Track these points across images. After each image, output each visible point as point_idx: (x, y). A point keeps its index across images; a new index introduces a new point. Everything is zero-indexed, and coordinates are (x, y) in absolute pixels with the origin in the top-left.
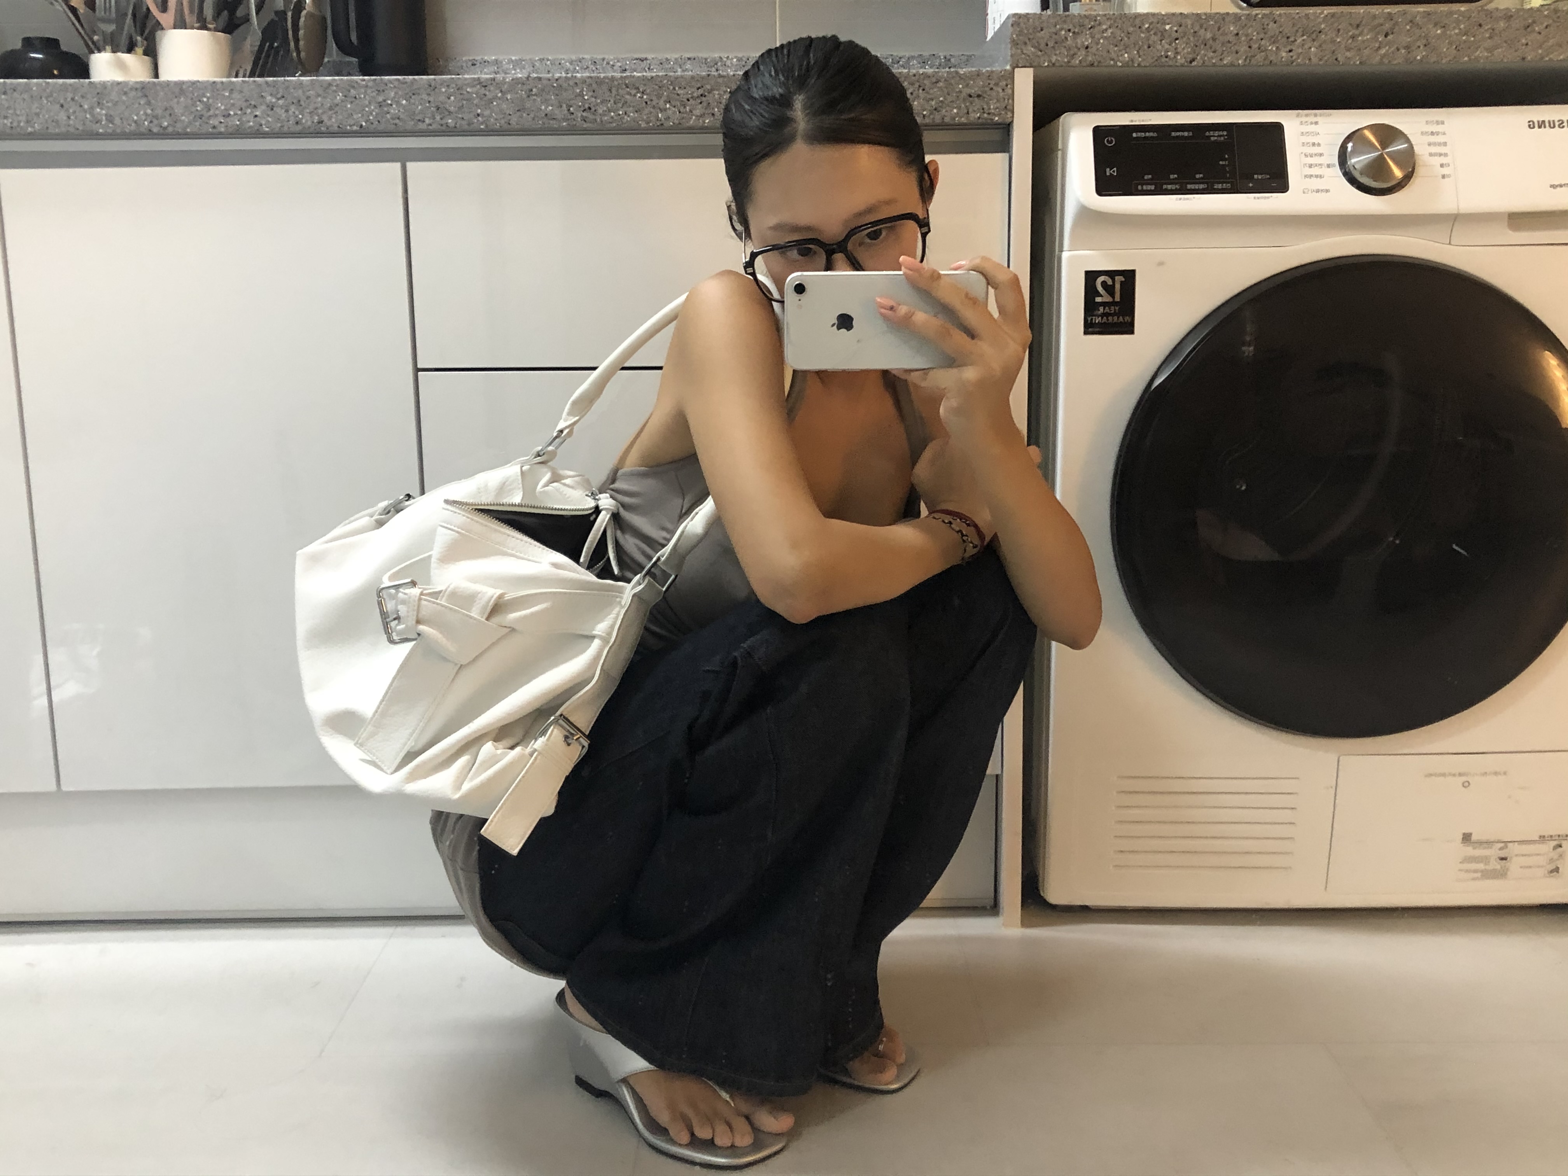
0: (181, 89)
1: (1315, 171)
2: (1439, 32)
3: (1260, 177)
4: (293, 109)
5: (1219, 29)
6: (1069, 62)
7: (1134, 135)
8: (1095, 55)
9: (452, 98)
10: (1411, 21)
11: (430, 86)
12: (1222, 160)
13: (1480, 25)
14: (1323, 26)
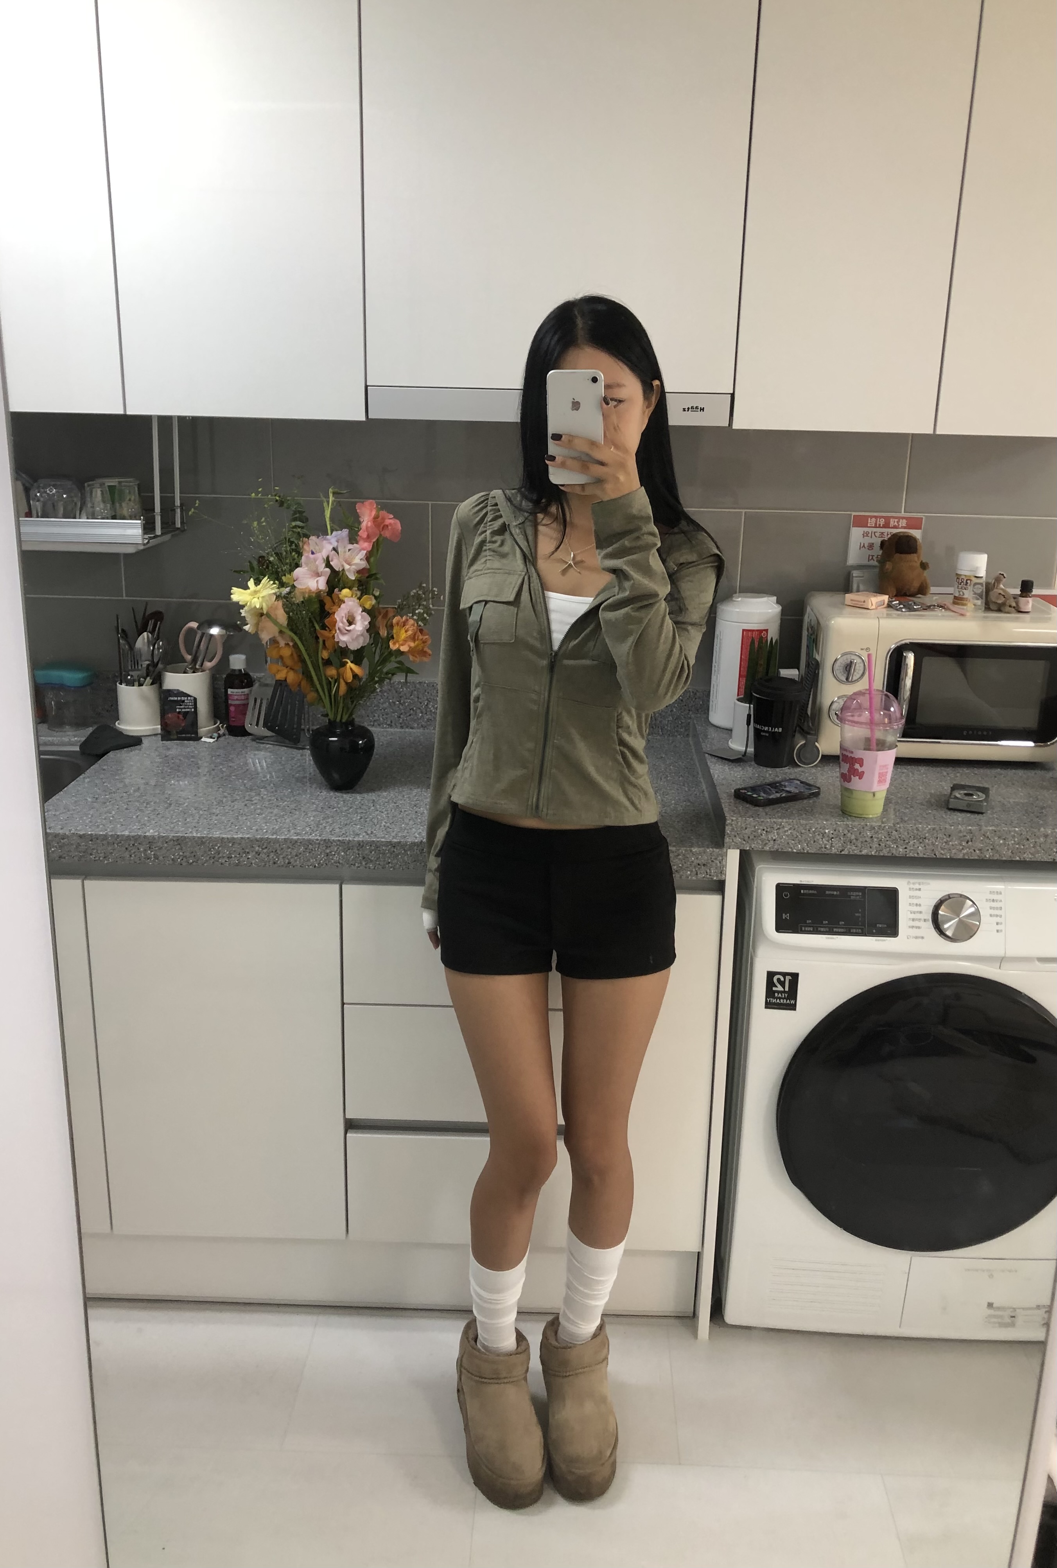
0: (202, 841)
1: (917, 924)
2: (1001, 842)
3: (880, 926)
4: (272, 855)
5: (860, 833)
6: (763, 848)
7: (802, 891)
8: (779, 845)
9: (373, 852)
10: (984, 835)
11: (360, 845)
12: (857, 913)
13: (1028, 840)
14: (927, 835)
